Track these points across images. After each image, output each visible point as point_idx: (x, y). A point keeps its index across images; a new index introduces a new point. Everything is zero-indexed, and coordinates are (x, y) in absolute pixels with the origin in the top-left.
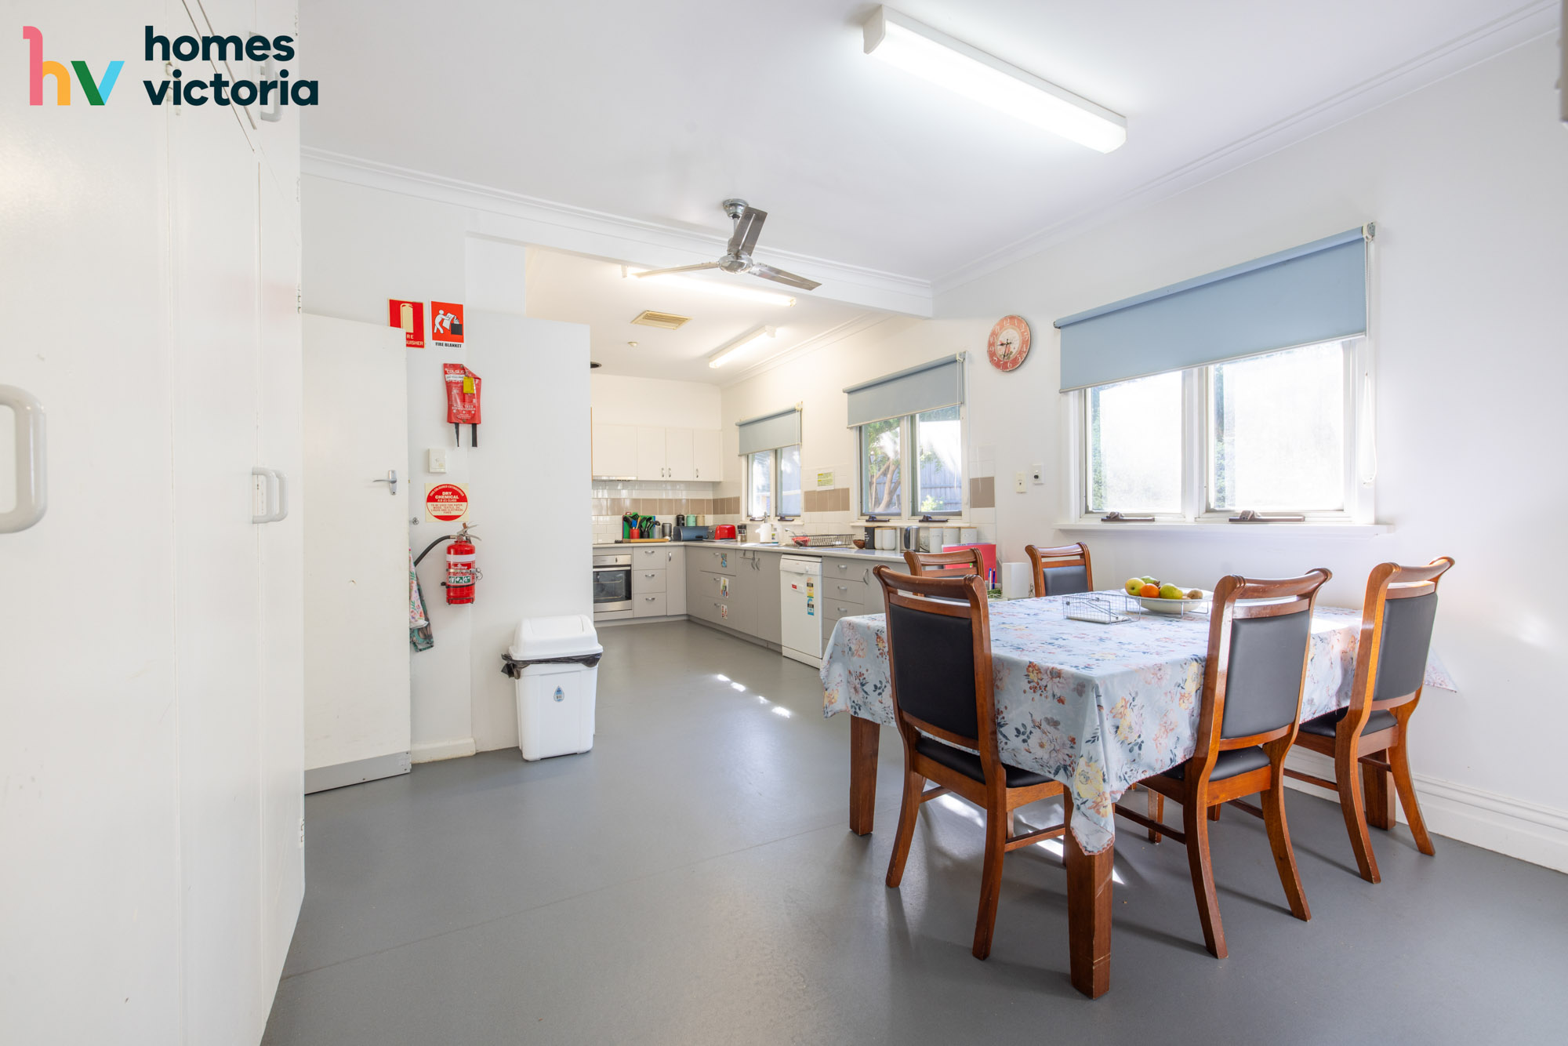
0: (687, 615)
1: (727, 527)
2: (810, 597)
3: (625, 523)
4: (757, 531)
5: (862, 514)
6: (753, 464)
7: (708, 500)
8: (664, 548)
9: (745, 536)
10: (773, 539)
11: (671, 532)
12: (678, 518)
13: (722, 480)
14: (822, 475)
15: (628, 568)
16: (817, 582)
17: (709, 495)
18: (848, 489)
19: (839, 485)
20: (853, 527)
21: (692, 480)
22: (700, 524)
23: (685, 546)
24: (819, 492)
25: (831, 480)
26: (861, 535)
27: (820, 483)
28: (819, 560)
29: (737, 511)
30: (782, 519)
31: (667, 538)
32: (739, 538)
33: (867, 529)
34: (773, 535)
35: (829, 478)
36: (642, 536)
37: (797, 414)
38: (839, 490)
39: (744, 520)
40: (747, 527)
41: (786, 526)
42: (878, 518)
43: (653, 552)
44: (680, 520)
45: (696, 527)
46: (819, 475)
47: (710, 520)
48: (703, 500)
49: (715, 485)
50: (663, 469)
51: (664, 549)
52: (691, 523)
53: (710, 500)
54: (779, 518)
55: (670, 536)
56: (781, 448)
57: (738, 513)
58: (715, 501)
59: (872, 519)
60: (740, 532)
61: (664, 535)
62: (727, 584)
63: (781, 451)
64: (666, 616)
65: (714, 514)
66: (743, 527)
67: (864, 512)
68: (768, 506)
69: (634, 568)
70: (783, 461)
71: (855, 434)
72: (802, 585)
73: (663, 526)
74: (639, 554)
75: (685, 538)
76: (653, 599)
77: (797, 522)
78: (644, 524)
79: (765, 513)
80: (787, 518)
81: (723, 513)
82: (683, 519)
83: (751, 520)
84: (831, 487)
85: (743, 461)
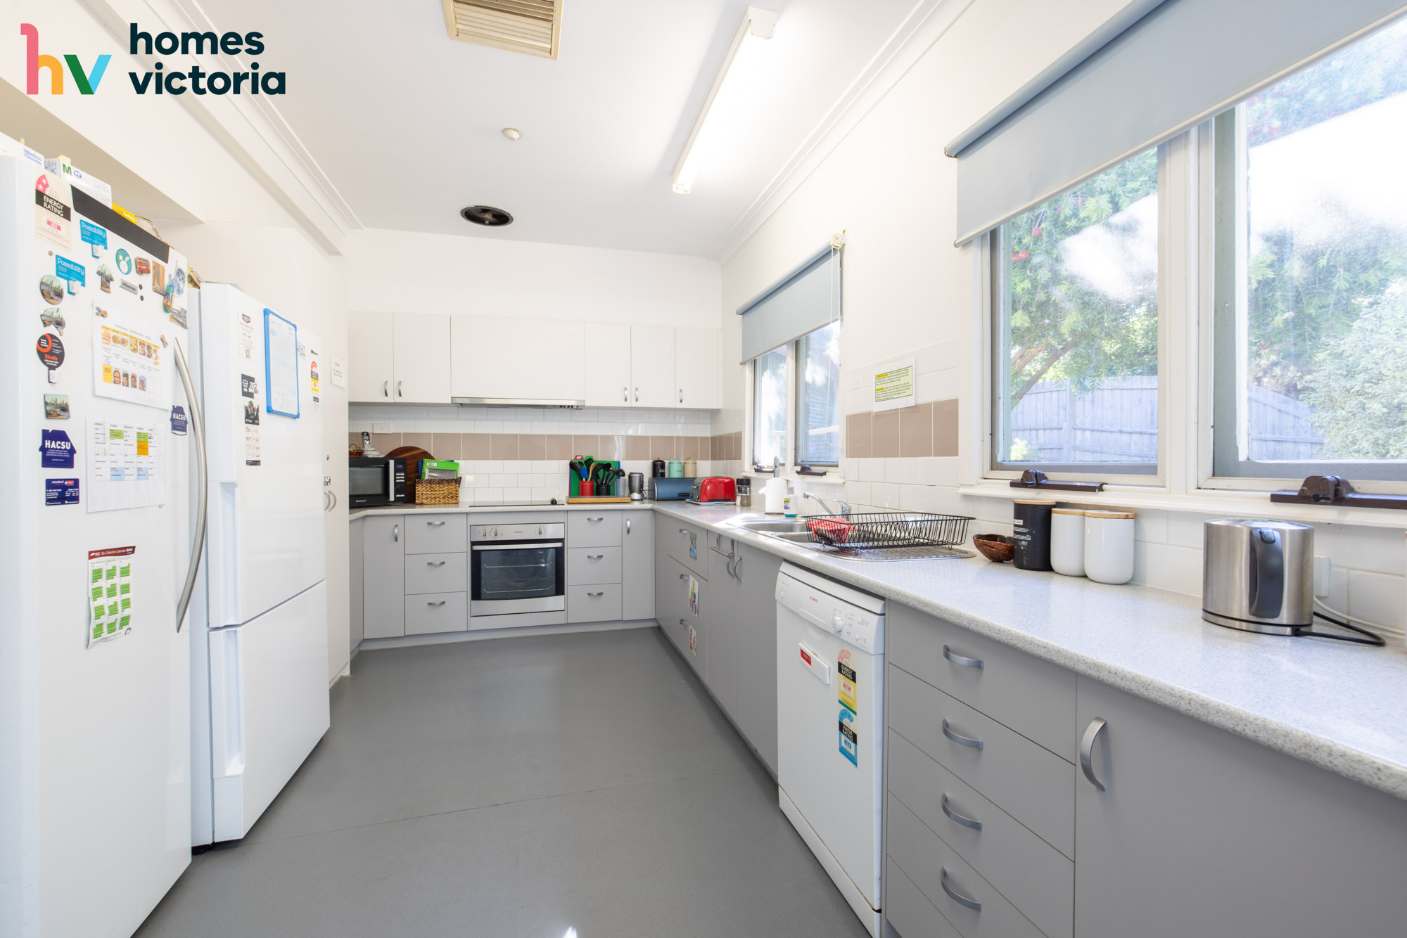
0: (655, 620)
1: (726, 481)
2: (848, 710)
3: (572, 470)
4: (761, 491)
5: (995, 466)
6: (763, 375)
7: (703, 439)
8: (619, 514)
9: (749, 498)
10: (786, 508)
11: (641, 486)
12: (655, 465)
13: (720, 407)
14: (884, 375)
15: (559, 545)
16: (869, 671)
17: (704, 431)
18: (954, 403)
19: (928, 392)
20: (967, 497)
21: (672, 406)
22: (689, 475)
23: (652, 510)
24: (879, 416)
25: (907, 386)
26: (1005, 525)
27: (881, 395)
28: (877, 606)
29: (738, 456)
30: (805, 471)
31: (636, 496)
32: (738, 499)
33: (1021, 510)
34: (787, 501)
35: (903, 380)
36: (598, 492)
37: (834, 260)
38: (928, 405)
39: (748, 471)
40: (752, 482)
41: (811, 484)
42: (1053, 477)
43: (601, 519)
44: (658, 468)
45: (683, 480)
46: (878, 376)
47: (705, 469)
48: (696, 438)
49: (713, 414)
50: (626, 389)
51: (618, 516)
52: (674, 471)
53: (708, 438)
54: (799, 468)
55: (641, 492)
56: (806, 335)
57: (740, 458)
58: (713, 439)
59: (1033, 479)
60: (740, 491)
61: (631, 491)
62: (696, 591)
63: (807, 339)
64: (621, 621)
65: (712, 459)
66: (746, 482)
67: (999, 459)
68: (784, 450)
69: (569, 544)
70: (809, 360)
71: (978, 257)
72: (825, 663)
73: (630, 477)
74: (578, 522)
75: (662, 496)
76: (600, 594)
77: (832, 477)
78: (601, 473)
79: (776, 459)
80: (814, 469)
81: (720, 459)
82: (663, 466)
83: (757, 471)
84: (910, 402)
85: (748, 370)
